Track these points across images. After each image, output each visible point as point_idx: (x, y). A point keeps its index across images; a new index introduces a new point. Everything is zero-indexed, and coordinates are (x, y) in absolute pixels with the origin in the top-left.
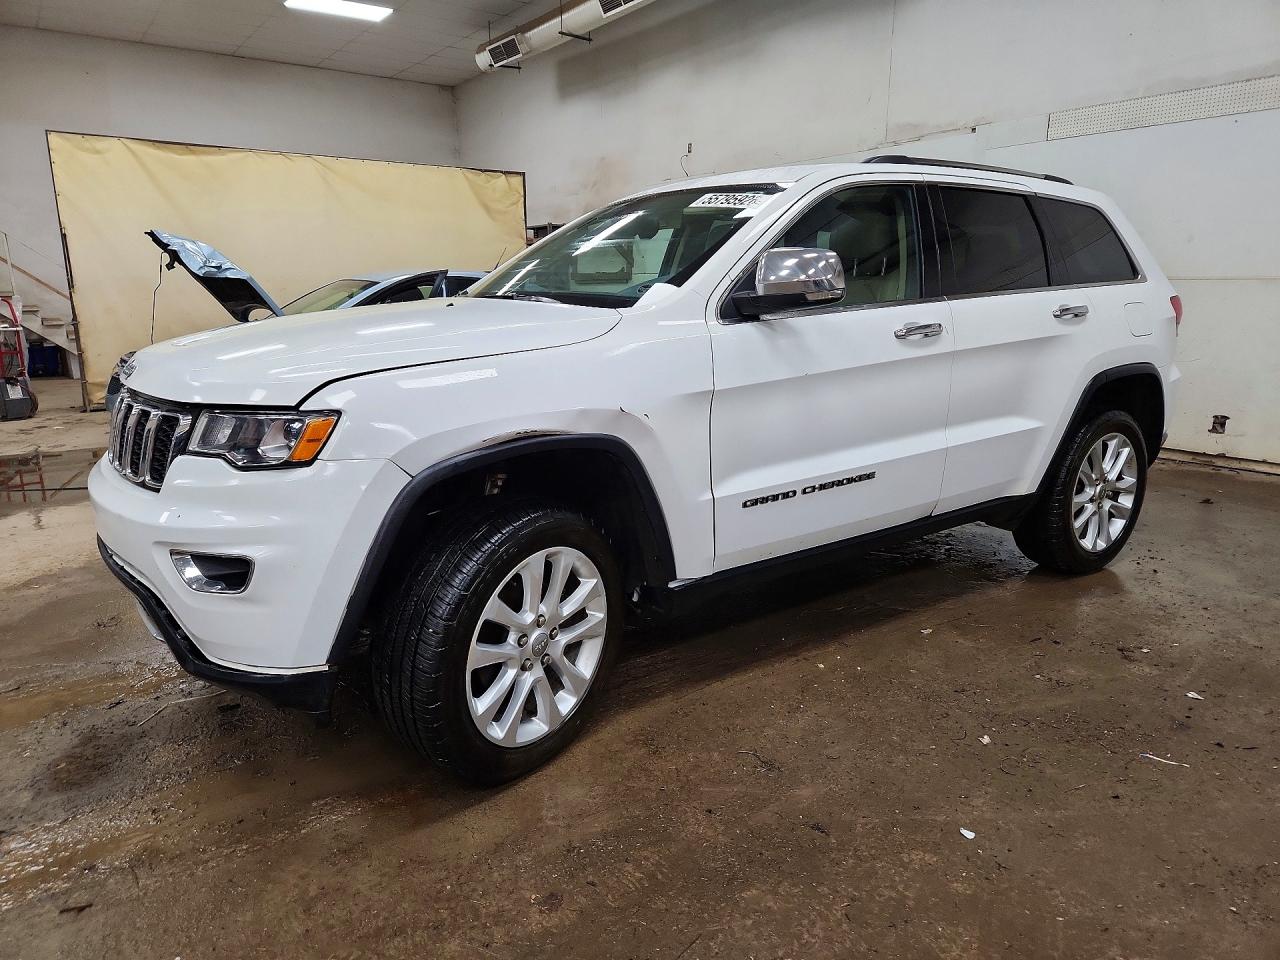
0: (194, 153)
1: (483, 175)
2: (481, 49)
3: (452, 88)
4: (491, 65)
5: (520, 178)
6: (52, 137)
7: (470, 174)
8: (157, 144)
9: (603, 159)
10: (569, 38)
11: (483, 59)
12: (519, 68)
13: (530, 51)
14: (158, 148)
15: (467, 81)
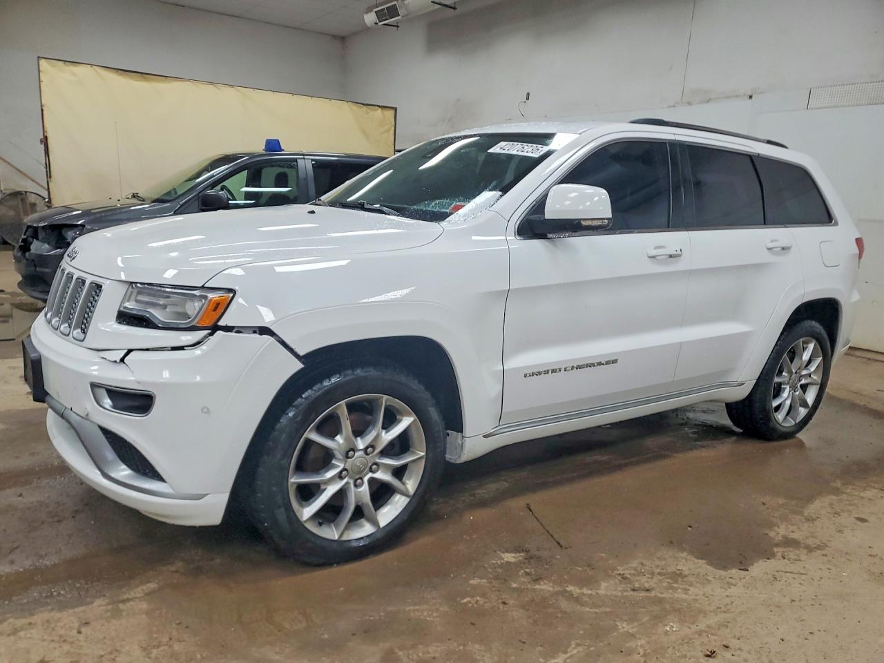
0: (146, 80)
1: (364, 108)
2: (369, 10)
3: (343, 39)
4: (376, 23)
5: (392, 112)
6: (42, 62)
7: (354, 107)
8: (120, 71)
9: (458, 100)
10: (440, 6)
11: (370, 18)
12: (398, 26)
13: (407, 15)
14: (120, 75)
15: (355, 34)
